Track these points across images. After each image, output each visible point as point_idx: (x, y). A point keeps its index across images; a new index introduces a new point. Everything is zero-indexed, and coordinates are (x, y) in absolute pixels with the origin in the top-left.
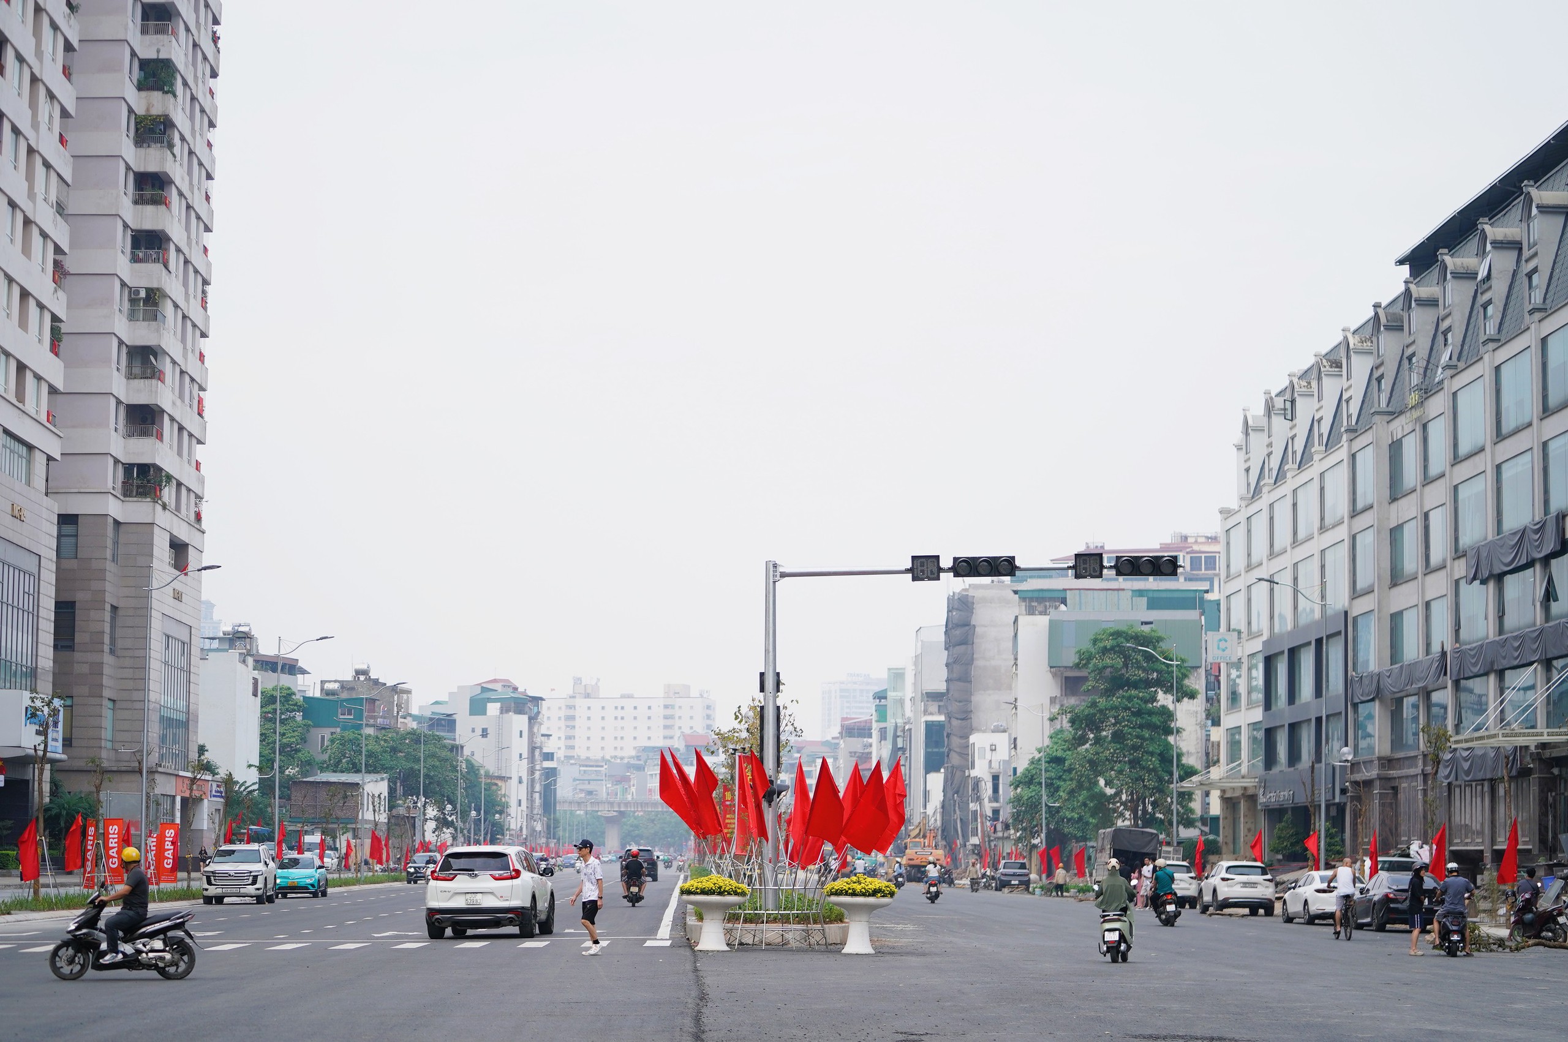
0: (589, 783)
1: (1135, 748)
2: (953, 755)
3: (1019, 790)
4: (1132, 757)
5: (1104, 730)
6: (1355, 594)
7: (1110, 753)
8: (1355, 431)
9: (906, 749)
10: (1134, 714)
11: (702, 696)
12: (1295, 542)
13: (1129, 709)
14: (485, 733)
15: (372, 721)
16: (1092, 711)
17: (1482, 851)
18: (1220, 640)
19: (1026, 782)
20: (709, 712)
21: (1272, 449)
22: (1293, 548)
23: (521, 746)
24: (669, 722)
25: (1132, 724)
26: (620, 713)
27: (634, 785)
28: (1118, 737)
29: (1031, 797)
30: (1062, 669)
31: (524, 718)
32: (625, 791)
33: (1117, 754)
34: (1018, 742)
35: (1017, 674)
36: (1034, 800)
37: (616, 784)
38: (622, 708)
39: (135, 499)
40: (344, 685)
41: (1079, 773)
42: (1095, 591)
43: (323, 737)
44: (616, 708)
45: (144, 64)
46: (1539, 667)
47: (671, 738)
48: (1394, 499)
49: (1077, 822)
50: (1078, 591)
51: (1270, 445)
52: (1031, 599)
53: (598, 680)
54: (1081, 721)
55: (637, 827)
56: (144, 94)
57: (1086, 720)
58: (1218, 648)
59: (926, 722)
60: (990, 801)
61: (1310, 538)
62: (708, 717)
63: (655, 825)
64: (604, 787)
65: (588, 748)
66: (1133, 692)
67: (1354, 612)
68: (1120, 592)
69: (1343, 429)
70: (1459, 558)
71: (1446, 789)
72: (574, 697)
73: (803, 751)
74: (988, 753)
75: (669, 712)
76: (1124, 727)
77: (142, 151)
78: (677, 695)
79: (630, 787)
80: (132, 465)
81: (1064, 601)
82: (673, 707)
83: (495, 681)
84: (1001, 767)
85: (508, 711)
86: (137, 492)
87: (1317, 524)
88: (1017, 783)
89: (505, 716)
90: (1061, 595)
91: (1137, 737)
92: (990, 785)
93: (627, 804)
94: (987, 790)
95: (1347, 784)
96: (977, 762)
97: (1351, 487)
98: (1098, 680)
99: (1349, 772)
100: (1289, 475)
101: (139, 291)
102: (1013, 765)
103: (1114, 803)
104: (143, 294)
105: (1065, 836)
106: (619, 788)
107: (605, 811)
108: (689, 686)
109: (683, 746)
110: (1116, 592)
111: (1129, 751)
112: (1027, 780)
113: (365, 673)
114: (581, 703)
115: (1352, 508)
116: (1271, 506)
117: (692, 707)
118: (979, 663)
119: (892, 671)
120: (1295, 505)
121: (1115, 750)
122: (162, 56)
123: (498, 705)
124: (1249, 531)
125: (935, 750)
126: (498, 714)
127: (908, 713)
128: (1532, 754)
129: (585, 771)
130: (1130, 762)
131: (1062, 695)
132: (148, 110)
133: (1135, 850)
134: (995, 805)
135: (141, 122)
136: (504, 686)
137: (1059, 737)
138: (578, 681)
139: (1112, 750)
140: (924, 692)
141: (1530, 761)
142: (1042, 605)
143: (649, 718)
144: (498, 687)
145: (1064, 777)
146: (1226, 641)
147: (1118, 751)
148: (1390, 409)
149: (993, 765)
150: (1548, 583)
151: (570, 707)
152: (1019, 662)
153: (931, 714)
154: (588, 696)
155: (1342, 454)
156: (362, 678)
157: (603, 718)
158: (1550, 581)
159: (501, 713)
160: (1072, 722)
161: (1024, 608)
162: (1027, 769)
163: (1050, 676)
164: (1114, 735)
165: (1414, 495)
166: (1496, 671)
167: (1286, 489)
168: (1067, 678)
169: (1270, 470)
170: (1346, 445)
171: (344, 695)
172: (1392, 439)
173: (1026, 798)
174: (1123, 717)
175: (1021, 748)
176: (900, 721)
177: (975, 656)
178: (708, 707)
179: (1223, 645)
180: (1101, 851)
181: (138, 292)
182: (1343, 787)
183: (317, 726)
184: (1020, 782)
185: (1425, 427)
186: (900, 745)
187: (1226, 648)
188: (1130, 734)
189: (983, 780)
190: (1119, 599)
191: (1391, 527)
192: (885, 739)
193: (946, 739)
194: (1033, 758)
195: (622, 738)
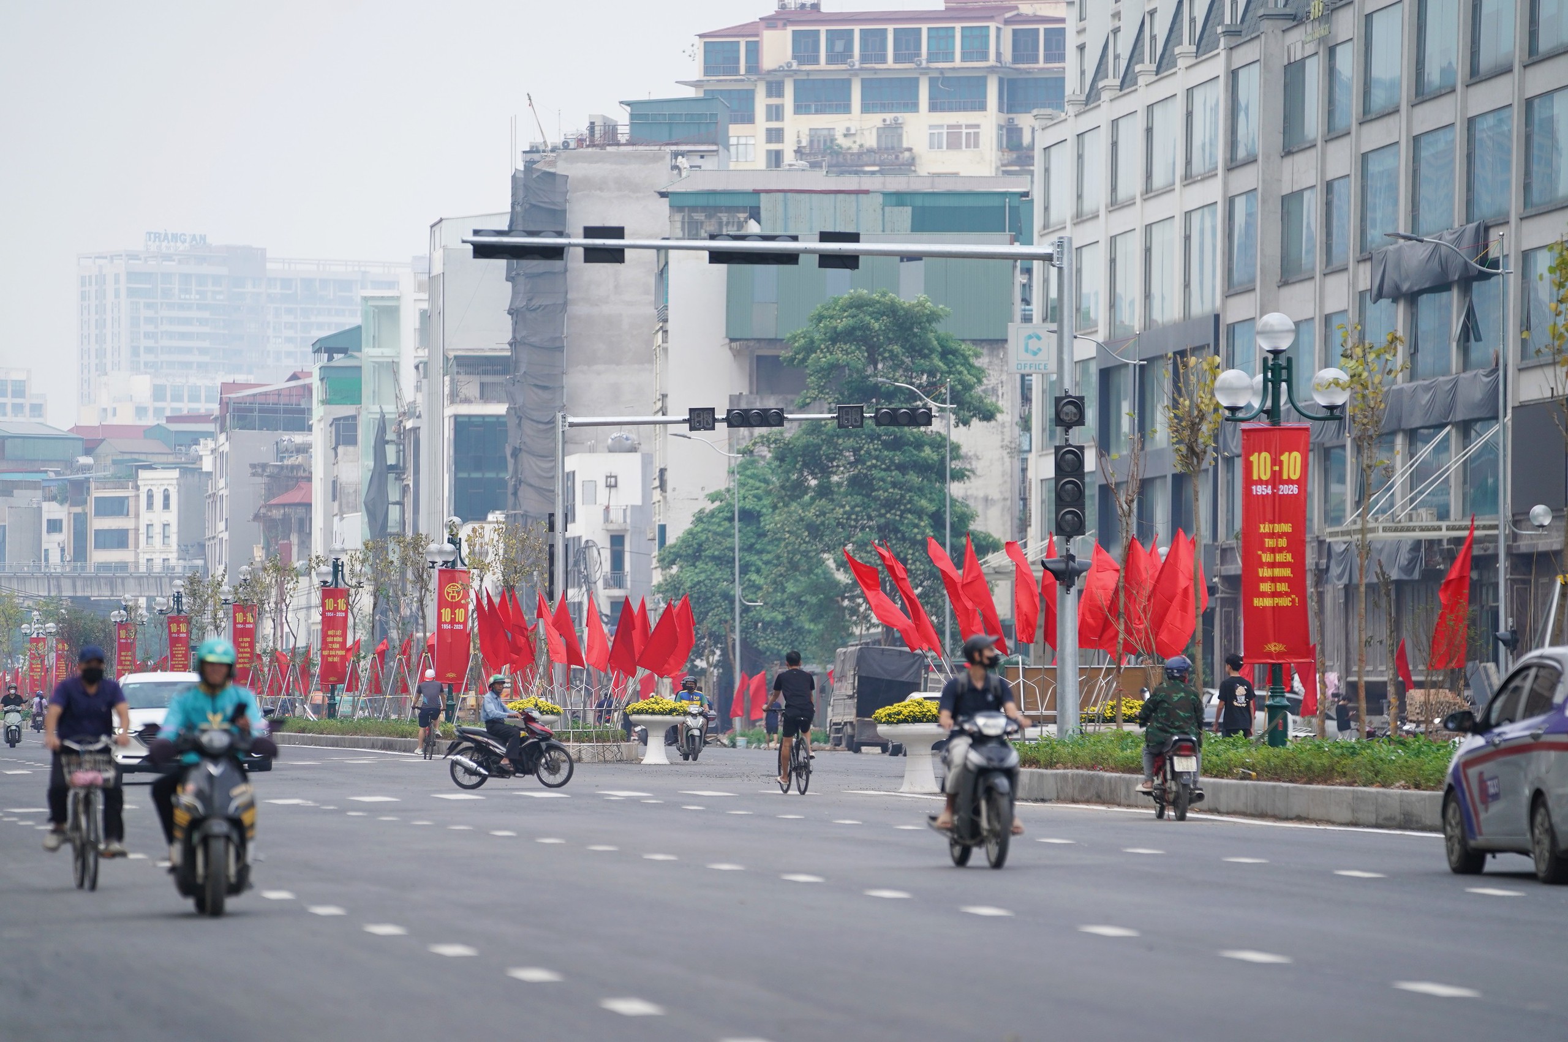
1: (890, 504)
2: (525, 492)
3: (675, 569)
4: (883, 520)
5: (835, 473)
6: (1232, 289)
7: (845, 513)
8: (1237, 33)
9: (404, 468)
10: (887, 445)
12: (1149, 192)
13: (879, 437)
16: (814, 439)
17: (1385, 684)
18: (1030, 337)
19: (688, 555)
21: (1121, 23)
22: (1145, 200)
25: (883, 463)
28: (860, 484)
29: (699, 582)
30: (751, 344)
33: (857, 514)
34: (668, 476)
35: (666, 350)
36: (704, 589)
41: (789, 548)
42: (814, 196)
46: (1454, 431)
48: (1288, 153)
49: (782, 630)
50: (781, 195)
51: (1117, 15)
52: (694, 209)
54: (796, 457)
57: (803, 455)
58: (1027, 350)
59: (456, 417)
60: (607, 586)
61: (1169, 190)
67: (1230, 318)
68: (860, 196)
69: (1219, 29)
70: (1364, 260)
71: (1342, 593)
73: (102, 449)
74: (602, 493)
76: (870, 468)
81: (755, 214)
84: (628, 521)
87: (1180, 171)
88: (672, 557)
90: (750, 202)
91: (894, 485)
92: (606, 554)
94: (601, 564)
95: (1216, 580)
96: (580, 510)
97: (1229, 122)
98: (824, 387)
99: (1218, 562)
100: (1141, 81)
102: (658, 520)
103: (852, 599)
105: (759, 653)
110: (853, 197)
111: (878, 510)
112: (690, 551)
115: (1229, 156)
116: (1115, 123)
118: (578, 309)
119: (370, 303)
120: (1149, 131)
121: (853, 508)
124: (1080, 157)
125: (476, 475)
127: (409, 394)
128: (1442, 551)
130: (880, 529)
131: (751, 393)
133: (889, 678)
134: (617, 593)
137: (748, 472)
139: (847, 508)
140: (451, 354)
141: (1440, 560)
142: (713, 221)
145: (758, 546)
146: (1039, 338)
147: (857, 509)
148: (1288, 11)
149: (613, 515)
150: (1468, 316)
152: (670, 326)
153: (467, 401)
155: (1217, 66)
158: (1470, 314)
160: (781, 458)
161: (679, 225)
162: (690, 533)
163: (726, 355)
164: (854, 482)
165: (1313, 152)
166: (1404, 431)
167: (1138, 100)
168: (759, 358)
169: (1117, 57)
170: (1223, 54)
172: (1289, 58)
173: (689, 584)
174: (868, 452)
175: (674, 490)
176: (390, 409)
177: (569, 296)
179: (1033, 344)
180: (840, 680)
182: (1211, 585)
184: (678, 556)
185: (1332, 51)
186: (391, 460)
187: (1040, 349)
188: (883, 480)
189: (595, 544)
190: (858, 211)
191: (1284, 193)
192: (352, 441)
193: (510, 461)
194: (701, 511)
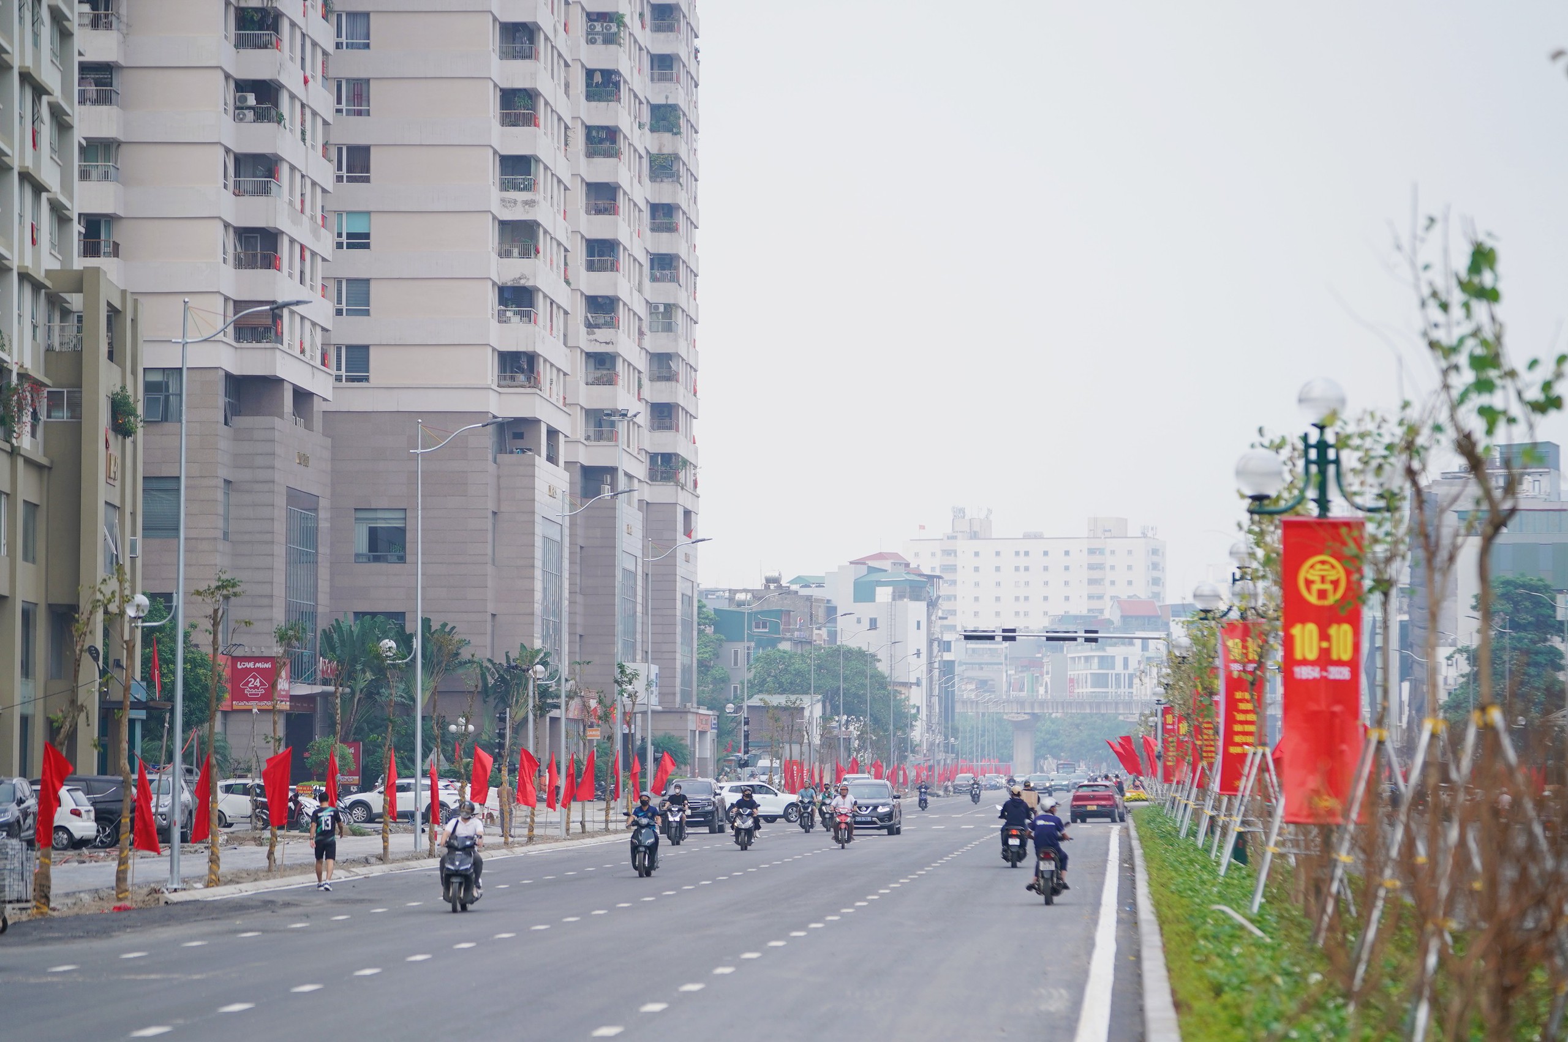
0: (982, 669)
11: (1145, 536)
14: (873, 624)
15: (788, 635)
20: (1155, 559)
23: (917, 640)
24: (1096, 574)
26: (1022, 561)
27: (1047, 673)
31: (922, 606)
32: (1036, 680)
37: (1022, 671)
38: (1027, 553)
39: (661, 483)
40: (756, 595)
43: (736, 653)
44: (1017, 553)
45: (655, 109)
47: (1100, 597)
53: (990, 511)
55: (1055, 734)
56: (656, 135)
62: (1155, 566)
63: (1081, 731)
64: (1005, 675)
65: (976, 614)
66: (1523, 634)
68: (1562, 512)
72: (955, 538)
75: (1096, 559)
77: (656, 185)
78: (1108, 534)
79: (1042, 675)
80: (656, 454)
82: (1101, 552)
83: (880, 556)
85: (901, 597)
86: (661, 477)
89: (899, 603)
93: (1042, 704)
101: (658, 307)
104: (662, 309)
106: (1026, 676)
107: (1012, 714)
108: (1126, 520)
109: (1119, 617)
113: (776, 580)
114: (966, 547)
117: (1130, 552)
122: (670, 102)
123: (890, 589)
126: (890, 600)
129: (974, 650)
132: (660, 149)
135: (655, 160)
136: (895, 564)
138: (959, 513)
143: (1067, 568)
144: (886, 565)
151: (947, 553)
154: (974, 536)
156: (772, 586)
157: (998, 569)
159: (894, 599)
171: (755, 606)
178: (1155, 552)
181: (656, 308)
183: (730, 640)
195: (1026, 598)
